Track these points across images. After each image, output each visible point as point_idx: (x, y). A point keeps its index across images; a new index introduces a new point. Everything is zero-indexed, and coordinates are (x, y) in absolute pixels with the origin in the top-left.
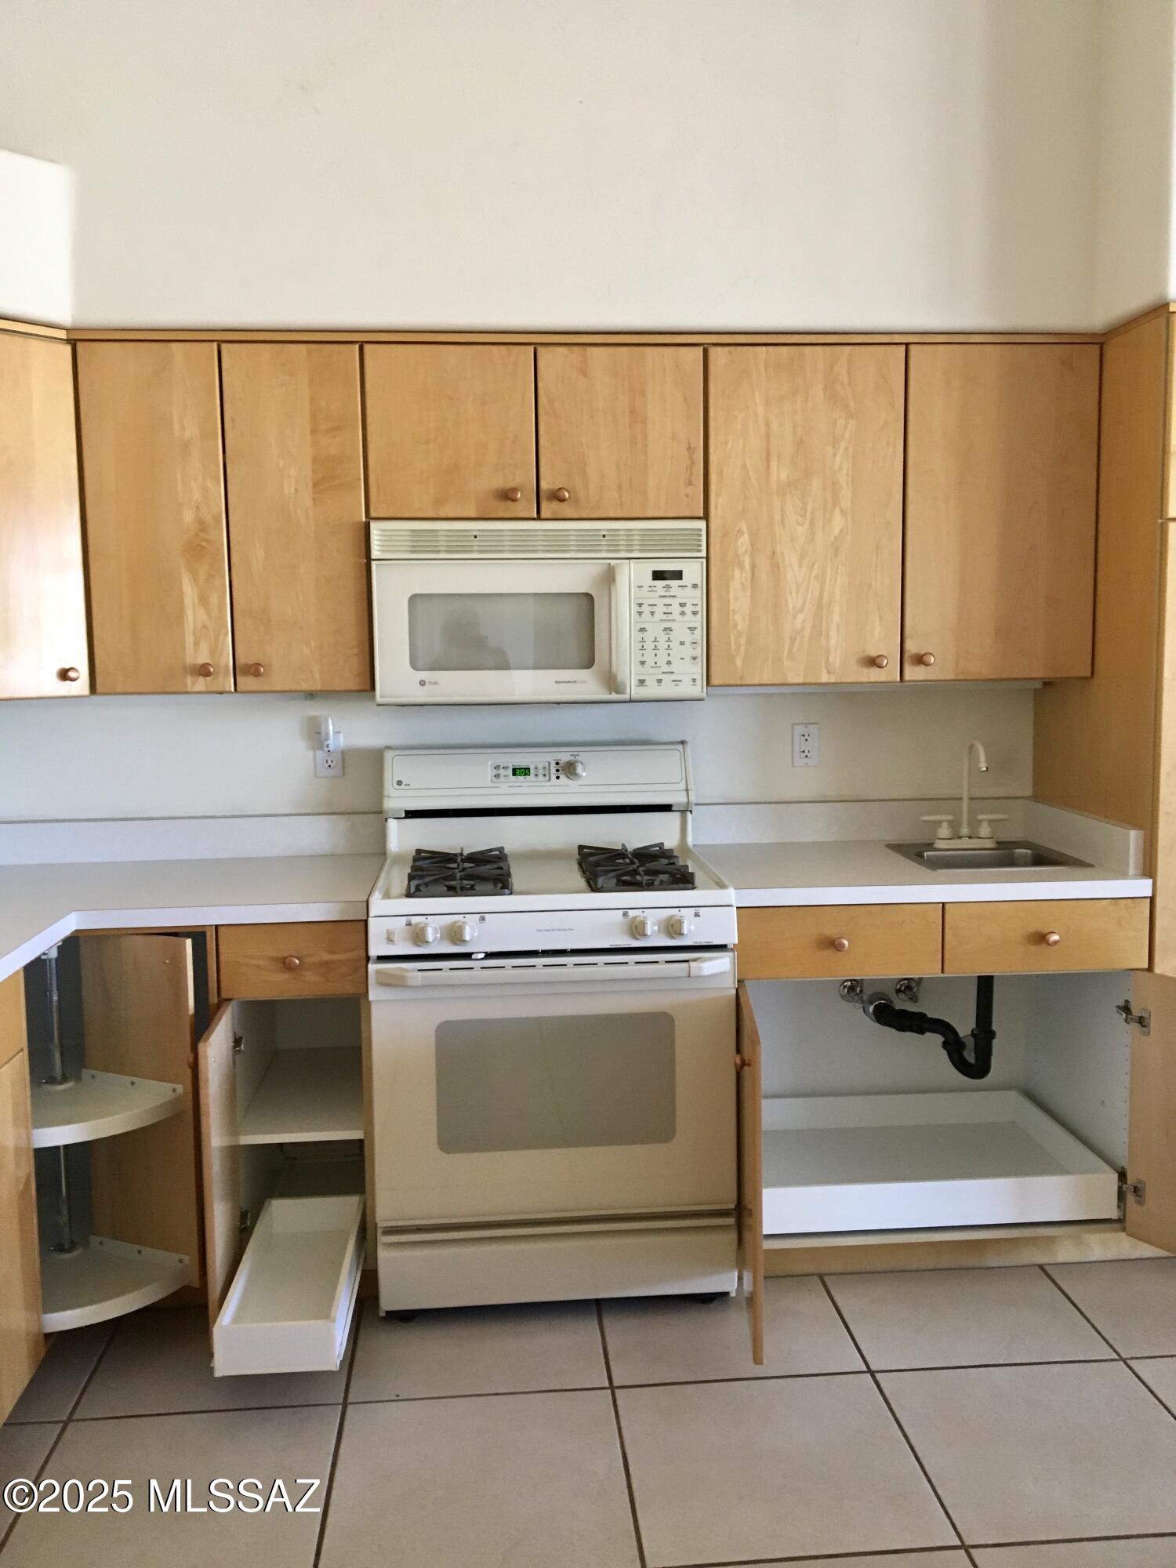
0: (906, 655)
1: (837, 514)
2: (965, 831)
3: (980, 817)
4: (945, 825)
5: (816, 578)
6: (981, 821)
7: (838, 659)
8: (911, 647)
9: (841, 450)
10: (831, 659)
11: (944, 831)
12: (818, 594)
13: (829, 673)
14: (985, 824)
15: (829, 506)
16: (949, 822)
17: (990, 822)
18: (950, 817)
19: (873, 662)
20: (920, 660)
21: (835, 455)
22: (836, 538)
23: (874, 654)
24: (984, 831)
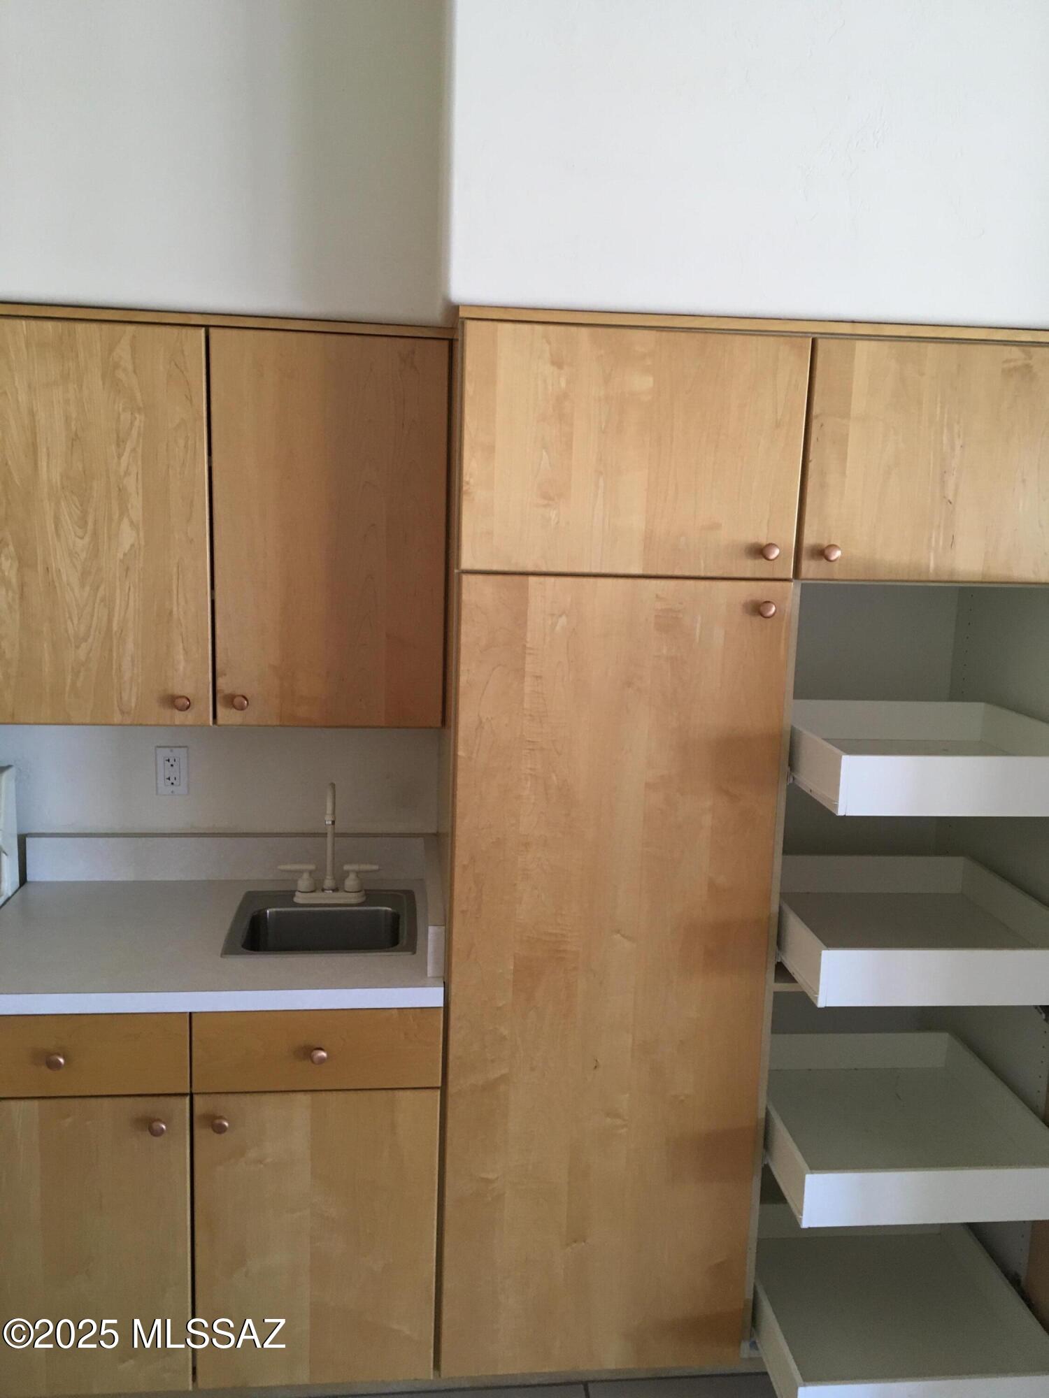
1: (125, 524)
2: (329, 883)
3: (346, 867)
4: (306, 876)
5: (103, 600)
6: (348, 872)
7: (134, 700)
8: (225, 686)
9: (128, 449)
10: (125, 697)
11: (304, 883)
12: (105, 618)
13: (122, 712)
14: (352, 876)
15: (116, 517)
16: (311, 872)
17: (358, 873)
18: (312, 867)
19: (175, 702)
20: (232, 701)
21: (119, 457)
22: (125, 555)
24: (351, 883)
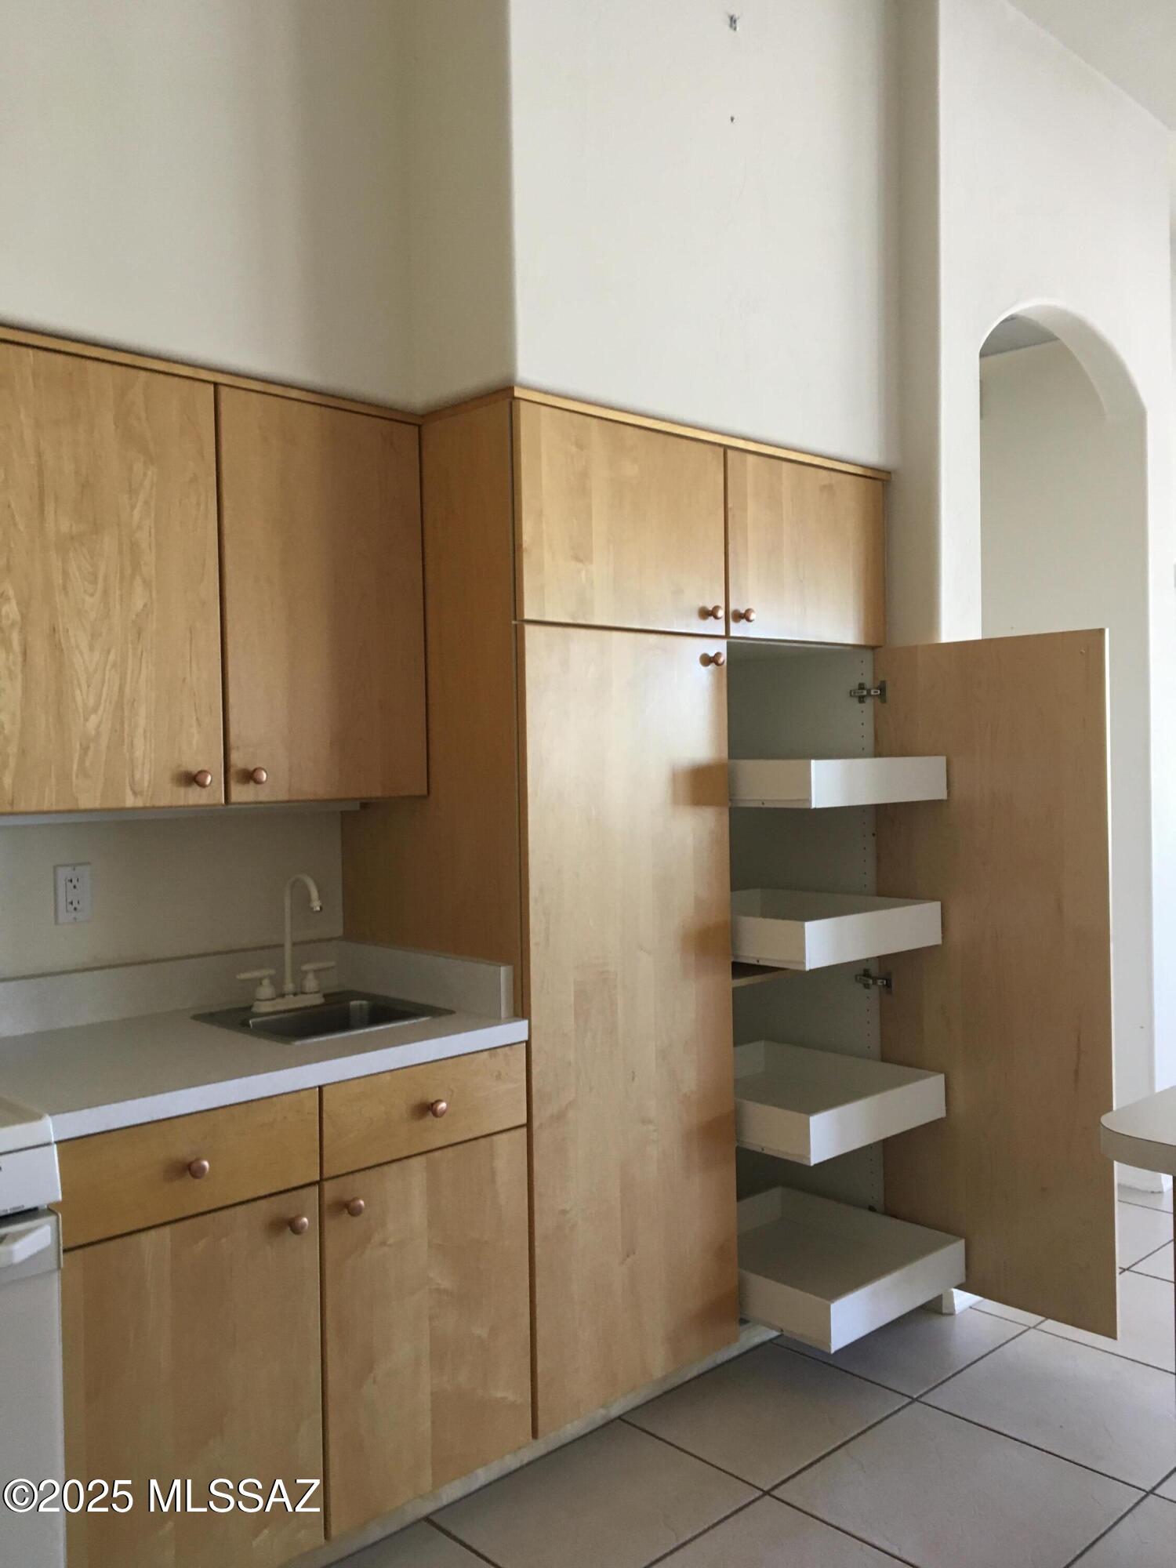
0: (232, 770)
1: (138, 584)
2: (289, 986)
3: (305, 968)
4: (266, 982)
5: (114, 665)
6: (306, 972)
7: (147, 777)
8: (238, 760)
9: (139, 505)
10: (138, 776)
11: (266, 990)
12: (116, 688)
13: (135, 794)
14: (311, 976)
15: (128, 572)
16: (271, 977)
17: (316, 972)
18: (272, 972)
19: (192, 779)
20: (249, 777)
21: (133, 507)
22: (137, 615)
23: (194, 768)
24: (311, 983)
